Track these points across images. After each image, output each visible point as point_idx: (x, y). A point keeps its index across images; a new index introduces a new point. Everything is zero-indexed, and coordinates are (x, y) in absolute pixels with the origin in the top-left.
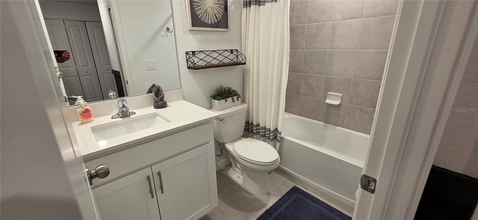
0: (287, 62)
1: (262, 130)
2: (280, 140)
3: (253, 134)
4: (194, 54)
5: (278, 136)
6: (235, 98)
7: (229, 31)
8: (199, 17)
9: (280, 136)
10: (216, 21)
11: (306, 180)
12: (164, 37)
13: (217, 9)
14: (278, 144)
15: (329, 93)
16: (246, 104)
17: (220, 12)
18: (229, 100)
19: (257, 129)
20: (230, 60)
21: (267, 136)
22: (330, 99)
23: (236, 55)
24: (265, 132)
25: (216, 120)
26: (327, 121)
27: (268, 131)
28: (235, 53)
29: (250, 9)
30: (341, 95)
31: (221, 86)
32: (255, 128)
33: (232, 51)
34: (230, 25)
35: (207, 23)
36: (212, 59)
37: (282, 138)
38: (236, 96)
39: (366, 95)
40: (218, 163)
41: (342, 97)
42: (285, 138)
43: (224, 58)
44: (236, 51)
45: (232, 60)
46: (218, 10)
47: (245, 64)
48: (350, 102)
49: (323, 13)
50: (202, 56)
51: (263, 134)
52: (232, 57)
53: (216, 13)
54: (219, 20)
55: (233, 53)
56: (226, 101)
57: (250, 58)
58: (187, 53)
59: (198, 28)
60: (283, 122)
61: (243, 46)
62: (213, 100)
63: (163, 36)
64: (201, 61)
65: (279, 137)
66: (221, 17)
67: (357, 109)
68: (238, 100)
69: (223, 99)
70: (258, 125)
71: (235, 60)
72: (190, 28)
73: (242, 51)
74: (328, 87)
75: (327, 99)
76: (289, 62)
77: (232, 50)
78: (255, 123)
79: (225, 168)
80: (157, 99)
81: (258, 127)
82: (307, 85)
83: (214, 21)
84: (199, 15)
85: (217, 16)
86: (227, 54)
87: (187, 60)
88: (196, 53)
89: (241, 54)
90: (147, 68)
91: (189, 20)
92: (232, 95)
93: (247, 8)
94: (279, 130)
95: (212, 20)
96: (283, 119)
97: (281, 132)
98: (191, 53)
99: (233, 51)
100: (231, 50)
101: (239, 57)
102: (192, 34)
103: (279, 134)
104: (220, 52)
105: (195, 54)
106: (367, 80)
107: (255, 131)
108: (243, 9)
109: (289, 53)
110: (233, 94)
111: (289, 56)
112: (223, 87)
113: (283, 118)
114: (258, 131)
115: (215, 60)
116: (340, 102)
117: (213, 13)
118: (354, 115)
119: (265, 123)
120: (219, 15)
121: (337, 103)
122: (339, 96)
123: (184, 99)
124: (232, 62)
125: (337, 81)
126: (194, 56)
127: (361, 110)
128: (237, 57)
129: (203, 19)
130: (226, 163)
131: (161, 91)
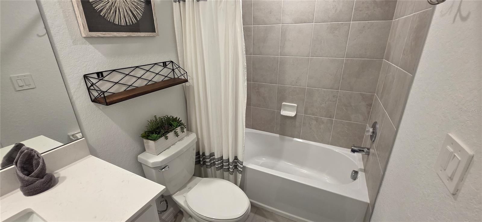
0: (244, 78)
1: (218, 161)
2: (241, 171)
3: (207, 168)
4: (100, 76)
5: (238, 166)
6: (178, 129)
7: (158, 35)
8: (101, 14)
9: (242, 166)
10: (134, 21)
11: (276, 211)
12: (42, 37)
13: (133, 3)
14: (240, 176)
15: (283, 103)
16: (193, 133)
17: (139, 7)
18: (171, 135)
19: (210, 161)
20: (164, 77)
21: (225, 169)
22: (285, 110)
23: (172, 68)
24: (222, 162)
25: (155, 169)
26: (283, 133)
27: (226, 162)
28: (170, 66)
29: (184, 5)
30: (296, 105)
31: (155, 116)
32: (208, 160)
33: (165, 64)
34: (157, 27)
35: (117, 23)
36: (135, 79)
37: (244, 168)
38: (179, 126)
39: (321, 105)
40: (163, 217)
41: (297, 107)
42: (247, 167)
43: (154, 75)
44: (171, 63)
45: (166, 77)
46: (135, 4)
47: (186, 81)
48: (306, 112)
49: (270, 13)
50: (116, 77)
51: (220, 166)
52: (166, 72)
53: (132, 9)
54: (138, 19)
55: (167, 66)
56: (167, 138)
57: (192, 72)
58: (86, 77)
59: (102, 34)
60: (244, 150)
61: (179, 55)
62: (145, 140)
63: (40, 34)
64: (117, 86)
65: (241, 168)
66: (141, 15)
67: (313, 119)
68: (183, 132)
69: (162, 136)
70: (212, 155)
71: (171, 76)
72: (85, 34)
73: (179, 62)
74: (282, 98)
75: (282, 111)
76: (246, 78)
77: (165, 62)
78: (207, 154)
79: (175, 219)
80: (27, 178)
81: (212, 158)
82: (259, 95)
83: (130, 21)
84: (101, 10)
85: (135, 13)
86: (158, 69)
87: (89, 89)
88: (104, 74)
89: (179, 67)
90: (15, 89)
91: (82, 20)
92: (174, 126)
93: (179, 2)
94: (240, 158)
95: (127, 20)
96: (244, 147)
97: (243, 162)
98: (95, 76)
99: (167, 63)
100: (163, 63)
101: (176, 71)
102: (91, 44)
103: (239, 164)
104: (147, 68)
105: (102, 76)
106: (321, 90)
107: (209, 164)
108: (174, 3)
109: (246, 67)
110: (175, 124)
111: (246, 70)
112: (157, 117)
113: (244, 145)
114: (212, 162)
115: (140, 80)
116: (295, 113)
117: (127, 8)
118: (310, 125)
119: (222, 152)
120: (138, 12)
121: (292, 114)
122: (294, 106)
123: (93, 152)
124: (167, 79)
125: (291, 90)
126: (102, 79)
127: (317, 120)
128: (174, 71)
129: (110, 17)
130: (174, 212)
131: (36, 157)
